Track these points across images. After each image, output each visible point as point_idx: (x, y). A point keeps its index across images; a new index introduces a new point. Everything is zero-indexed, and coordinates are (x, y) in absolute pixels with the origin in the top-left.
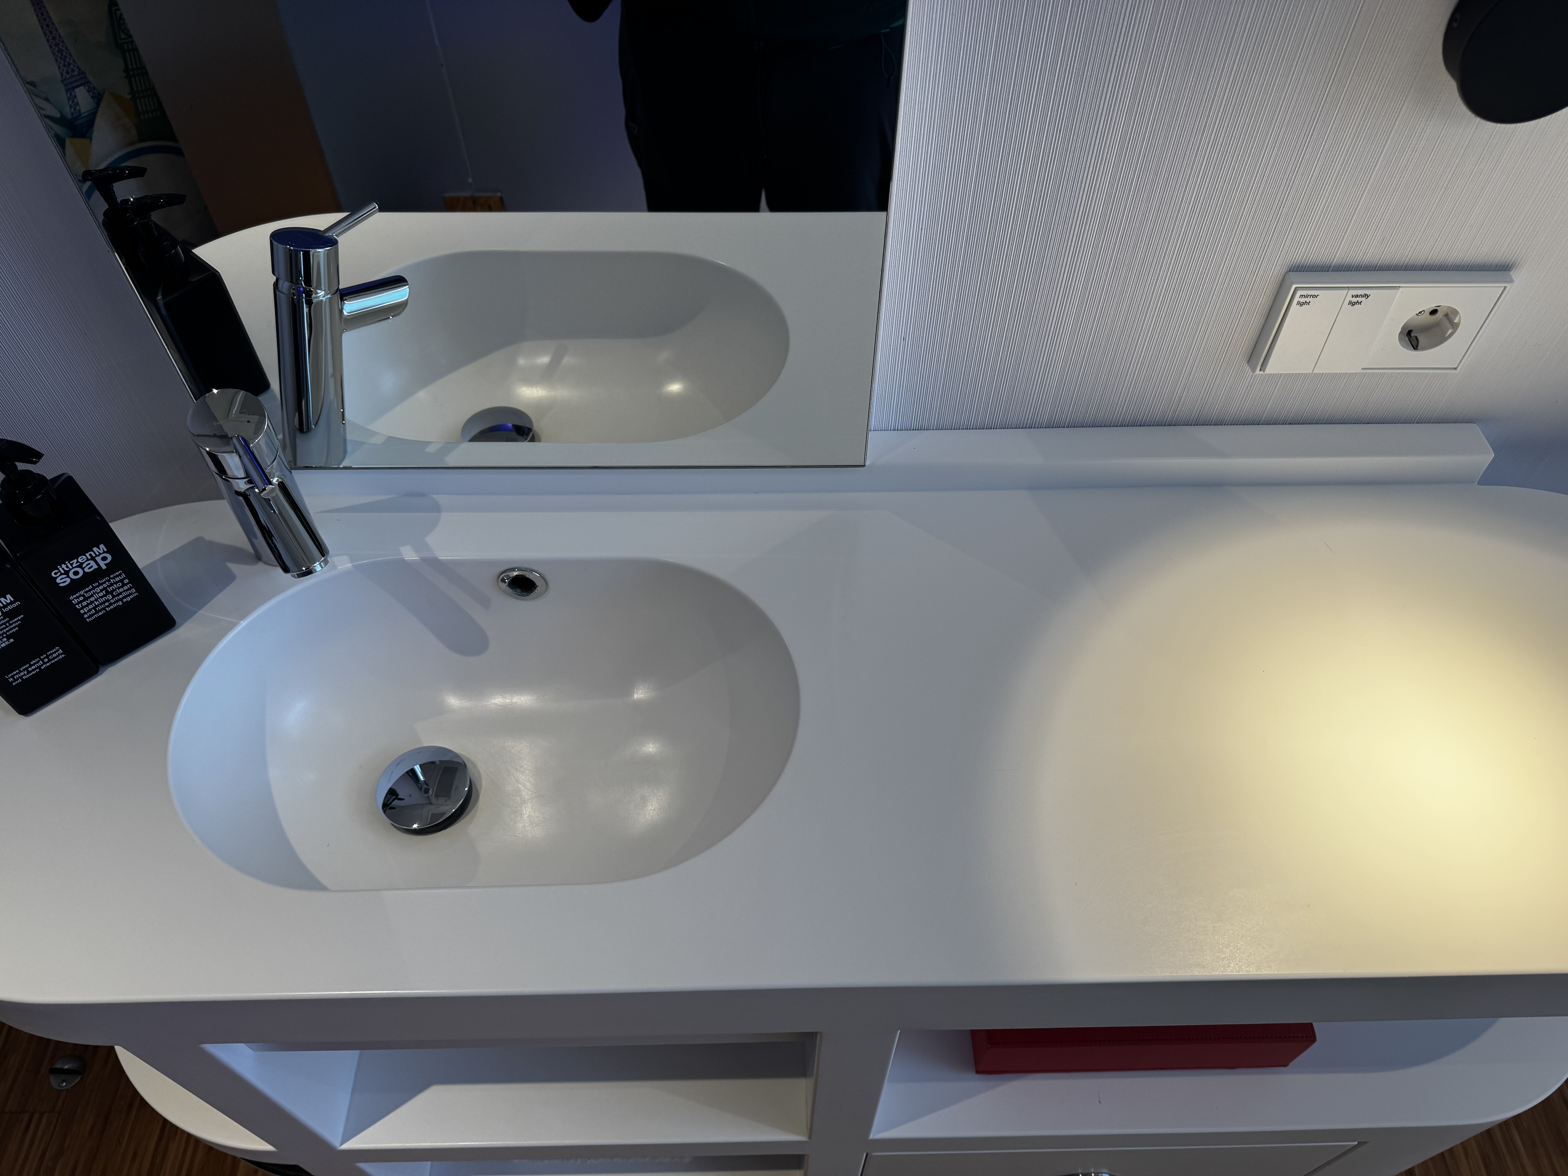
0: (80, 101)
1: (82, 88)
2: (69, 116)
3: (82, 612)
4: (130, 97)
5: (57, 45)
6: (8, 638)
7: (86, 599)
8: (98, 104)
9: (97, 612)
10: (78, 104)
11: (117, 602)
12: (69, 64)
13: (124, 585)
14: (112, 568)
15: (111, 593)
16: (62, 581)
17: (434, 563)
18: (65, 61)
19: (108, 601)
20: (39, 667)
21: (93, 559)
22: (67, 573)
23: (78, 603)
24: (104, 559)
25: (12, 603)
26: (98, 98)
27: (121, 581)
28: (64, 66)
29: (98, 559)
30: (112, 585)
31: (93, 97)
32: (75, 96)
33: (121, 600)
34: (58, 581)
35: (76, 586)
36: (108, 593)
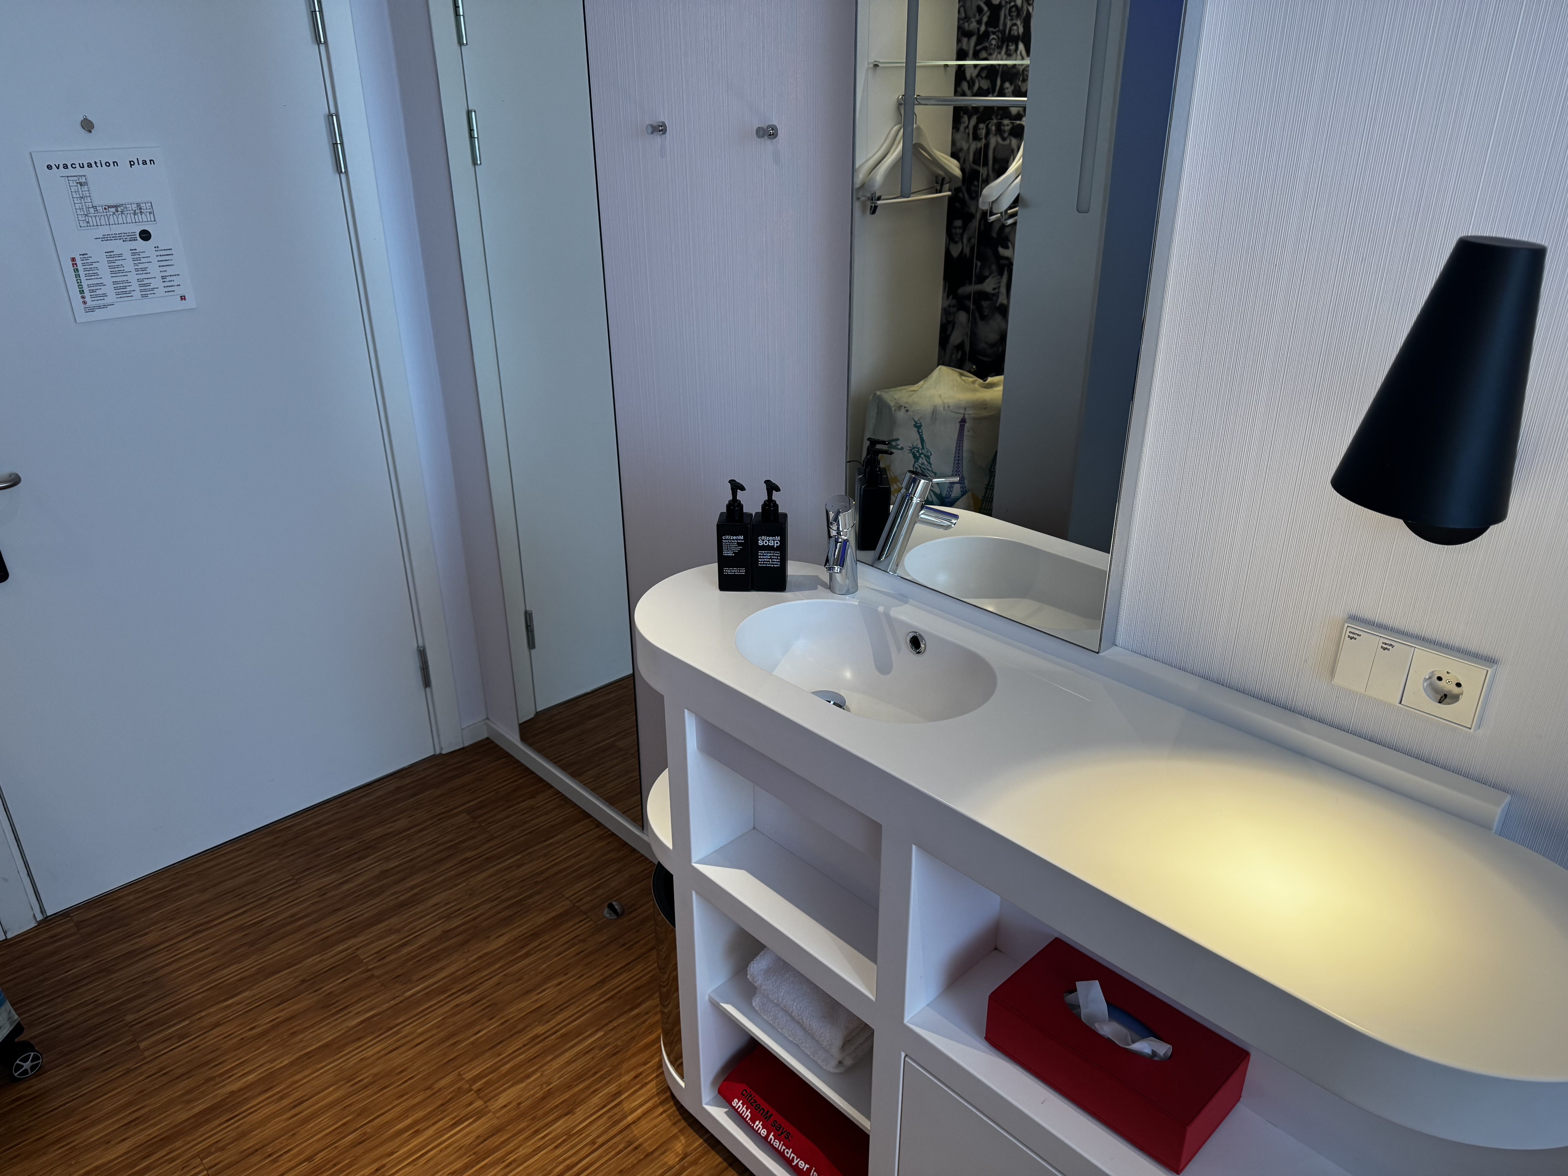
0: (953, 491)
1: (959, 485)
2: (944, 495)
3: (759, 557)
4: (982, 498)
5: (958, 460)
6: (734, 553)
7: (763, 556)
8: (962, 496)
9: (763, 564)
10: (952, 491)
11: (771, 564)
12: (959, 471)
13: (777, 559)
14: (778, 549)
15: (772, 559)
16: (760, 543)
17: (887, 615)
18: (958, 469)
19: (769, 561)
20: (735, 572)
21: (774, 541)
22: (763, 540)
23: (761, 556)
24: (777, 543)
25: (742, 540)
26: (964, 493)
27: (778, 556)
28: (956, 471)
29: (775, 542)
30: (774, 556)
31: (961, 491)
32: (953, 487)
33: (773, 564)
34: (759, 542)
35: (764, 548)
36: (771, 558)
